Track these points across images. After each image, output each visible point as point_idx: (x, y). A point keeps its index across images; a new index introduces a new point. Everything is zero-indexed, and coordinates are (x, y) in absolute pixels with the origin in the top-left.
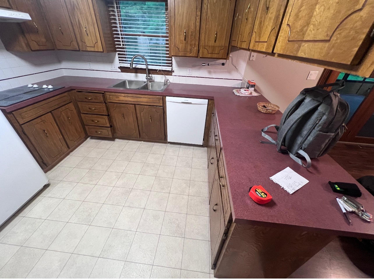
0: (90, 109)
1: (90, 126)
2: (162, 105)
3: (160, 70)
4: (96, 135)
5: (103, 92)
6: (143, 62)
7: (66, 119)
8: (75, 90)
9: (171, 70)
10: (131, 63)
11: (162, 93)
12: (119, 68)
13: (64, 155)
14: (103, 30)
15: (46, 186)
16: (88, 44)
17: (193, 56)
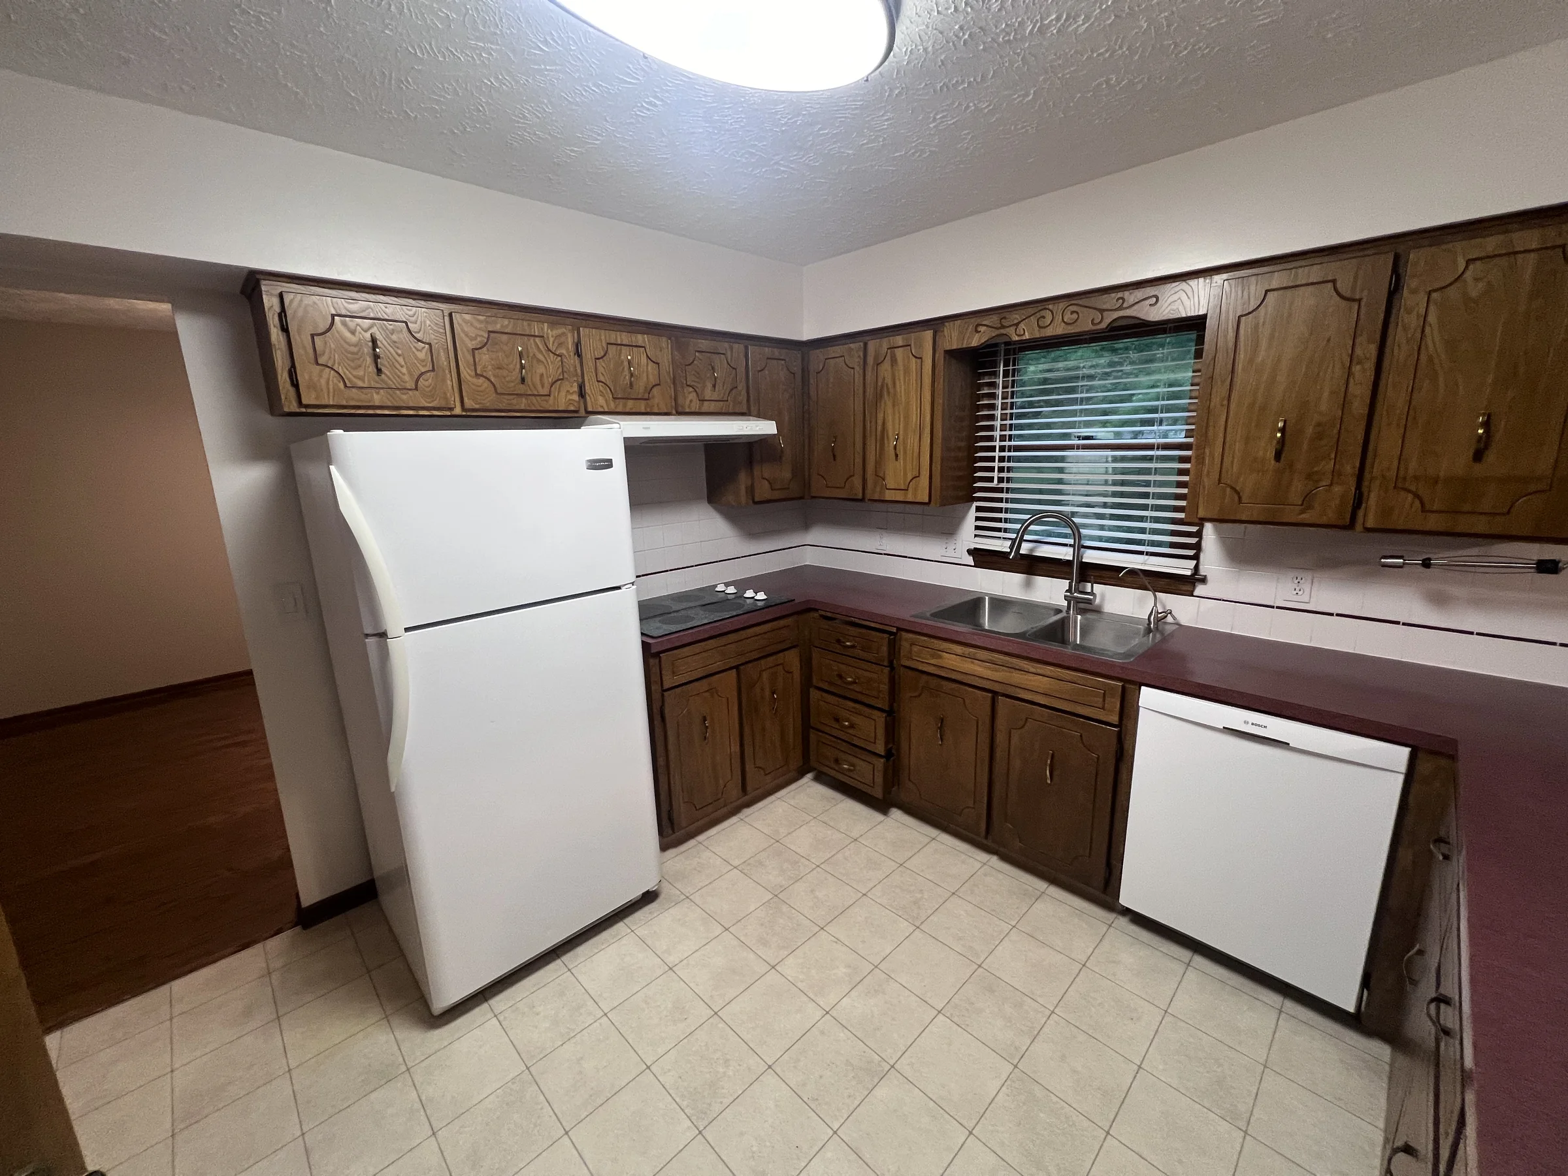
0: (840, 676)
1: (827, 736)
2: (1115, 719)
3: (1133, 572)
4: (833, 773)
5: (894, 630)
6: (1065, 536)
7: (767, 693)
8: (816, 610)
9: (1189, 573)
10: (1016, 538)
11: (1122, 667)
12: (970, 552)
13: (725, 810)
14: (945, 439)
15: (649, 897)
16: (890, 483)
17: (1324, 520)
